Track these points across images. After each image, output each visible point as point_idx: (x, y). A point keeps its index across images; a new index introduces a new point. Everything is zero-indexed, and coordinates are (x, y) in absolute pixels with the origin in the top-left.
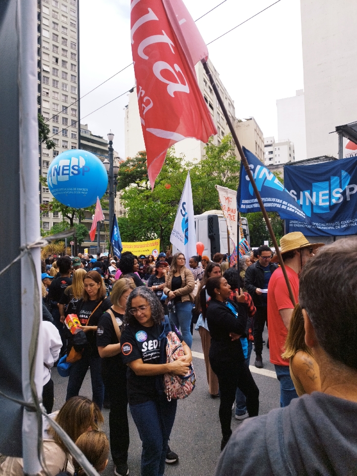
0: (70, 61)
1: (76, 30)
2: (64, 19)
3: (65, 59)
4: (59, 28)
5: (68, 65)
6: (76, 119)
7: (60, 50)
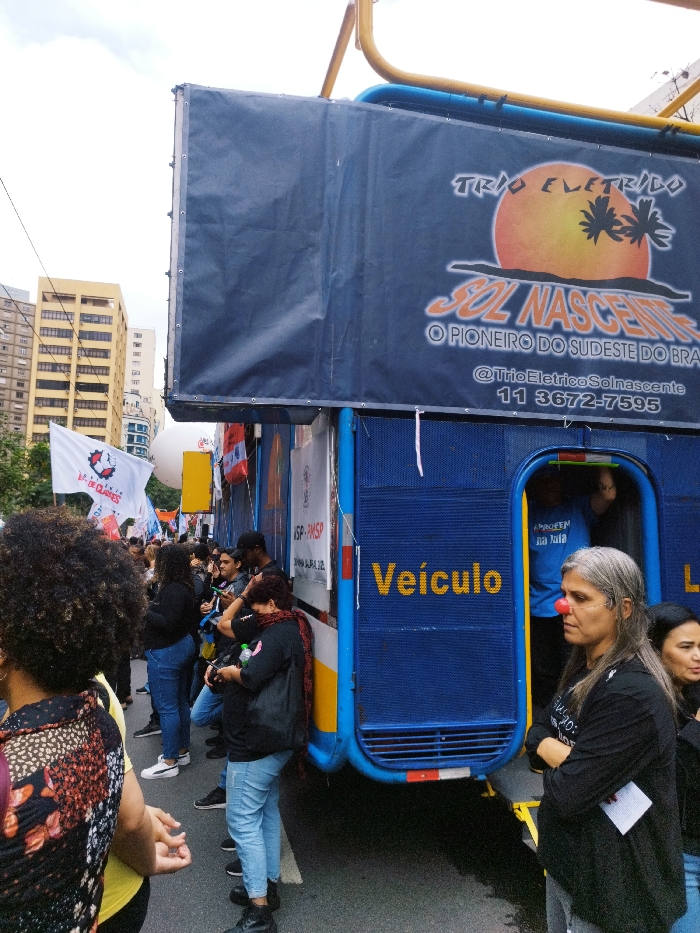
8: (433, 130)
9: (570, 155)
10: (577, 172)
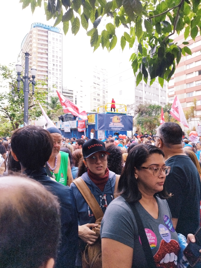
2: (57, 48)
3: (57, 64)
7: (55, 61)
8: (109, 115)
9: (116, 115)
10: (116, 116)
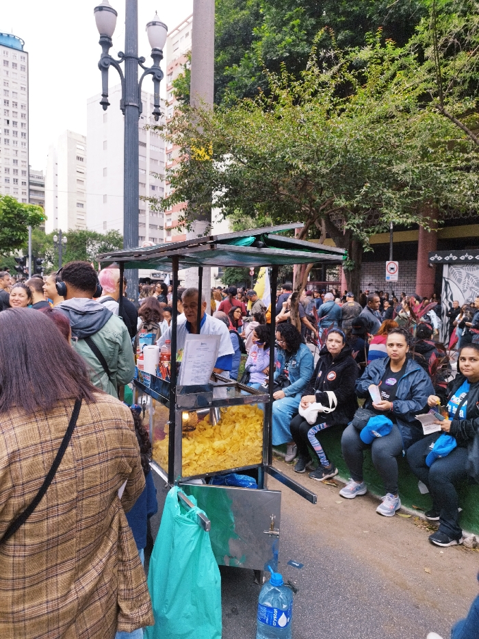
0: (20, 120)
1: (26, 93)
2: (14, 85)
3: (15, 120)
4: (11, 93)
5: (19, 125)
6: (26, 169)
7: (11, 113)
